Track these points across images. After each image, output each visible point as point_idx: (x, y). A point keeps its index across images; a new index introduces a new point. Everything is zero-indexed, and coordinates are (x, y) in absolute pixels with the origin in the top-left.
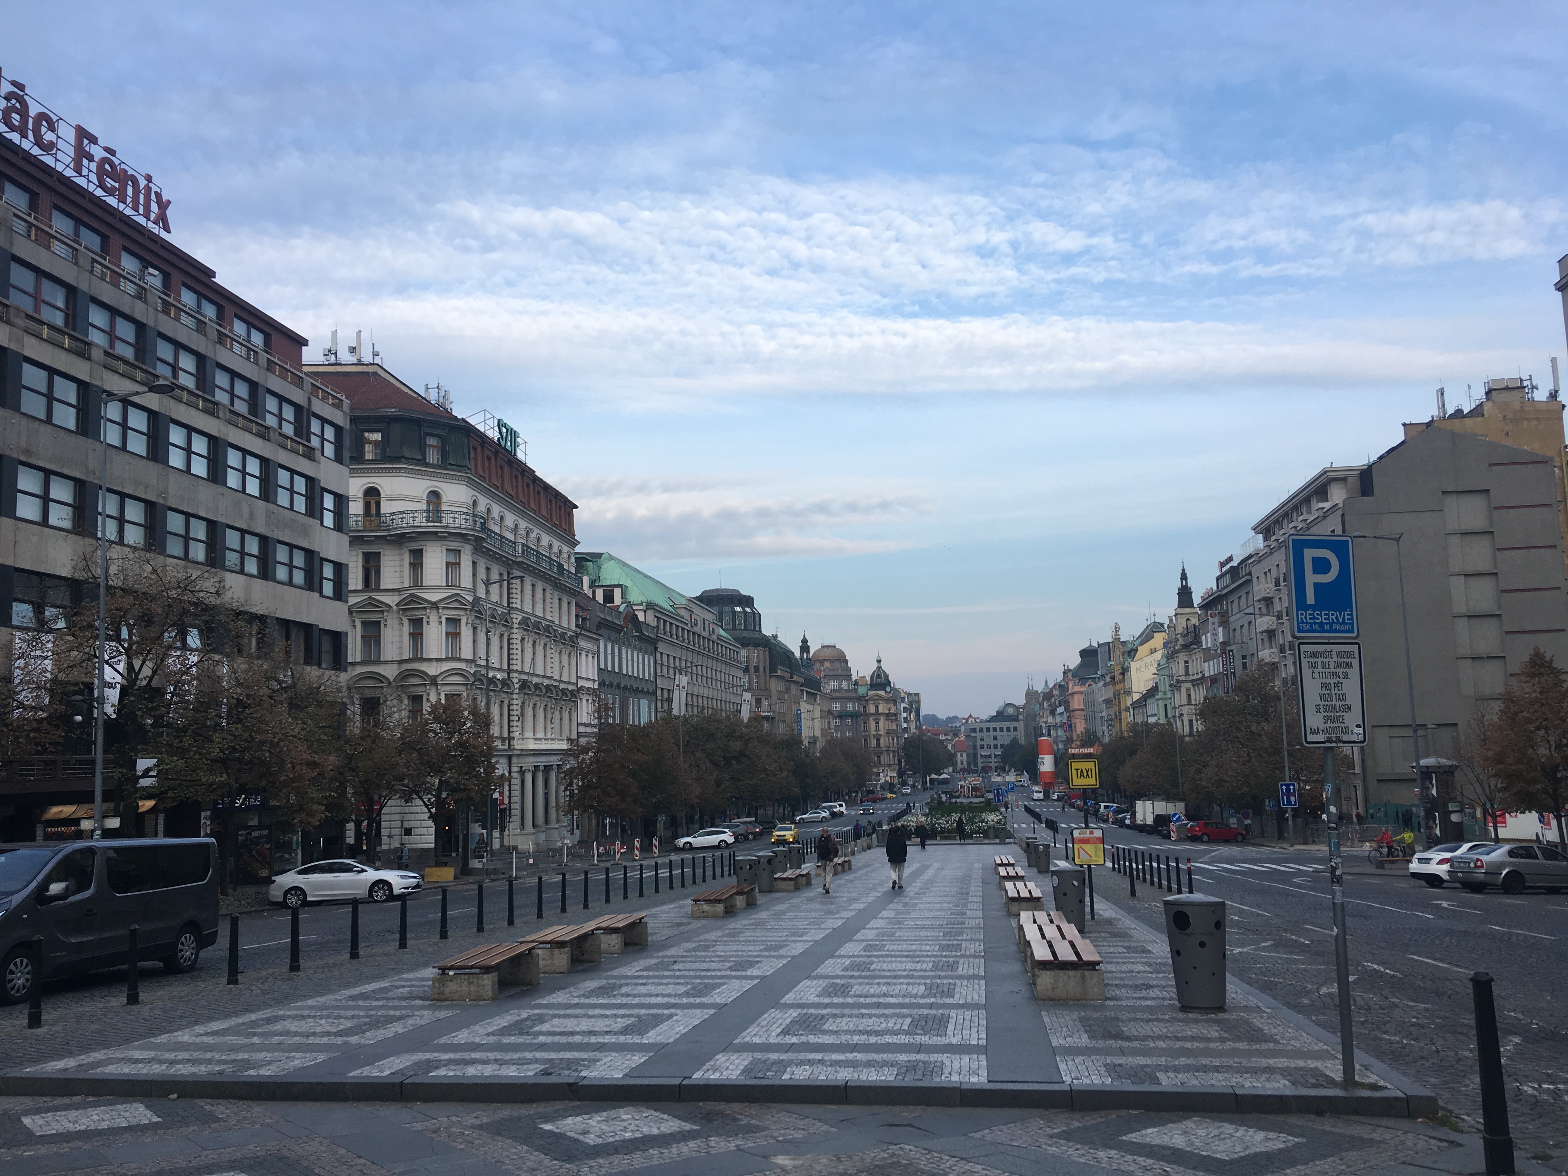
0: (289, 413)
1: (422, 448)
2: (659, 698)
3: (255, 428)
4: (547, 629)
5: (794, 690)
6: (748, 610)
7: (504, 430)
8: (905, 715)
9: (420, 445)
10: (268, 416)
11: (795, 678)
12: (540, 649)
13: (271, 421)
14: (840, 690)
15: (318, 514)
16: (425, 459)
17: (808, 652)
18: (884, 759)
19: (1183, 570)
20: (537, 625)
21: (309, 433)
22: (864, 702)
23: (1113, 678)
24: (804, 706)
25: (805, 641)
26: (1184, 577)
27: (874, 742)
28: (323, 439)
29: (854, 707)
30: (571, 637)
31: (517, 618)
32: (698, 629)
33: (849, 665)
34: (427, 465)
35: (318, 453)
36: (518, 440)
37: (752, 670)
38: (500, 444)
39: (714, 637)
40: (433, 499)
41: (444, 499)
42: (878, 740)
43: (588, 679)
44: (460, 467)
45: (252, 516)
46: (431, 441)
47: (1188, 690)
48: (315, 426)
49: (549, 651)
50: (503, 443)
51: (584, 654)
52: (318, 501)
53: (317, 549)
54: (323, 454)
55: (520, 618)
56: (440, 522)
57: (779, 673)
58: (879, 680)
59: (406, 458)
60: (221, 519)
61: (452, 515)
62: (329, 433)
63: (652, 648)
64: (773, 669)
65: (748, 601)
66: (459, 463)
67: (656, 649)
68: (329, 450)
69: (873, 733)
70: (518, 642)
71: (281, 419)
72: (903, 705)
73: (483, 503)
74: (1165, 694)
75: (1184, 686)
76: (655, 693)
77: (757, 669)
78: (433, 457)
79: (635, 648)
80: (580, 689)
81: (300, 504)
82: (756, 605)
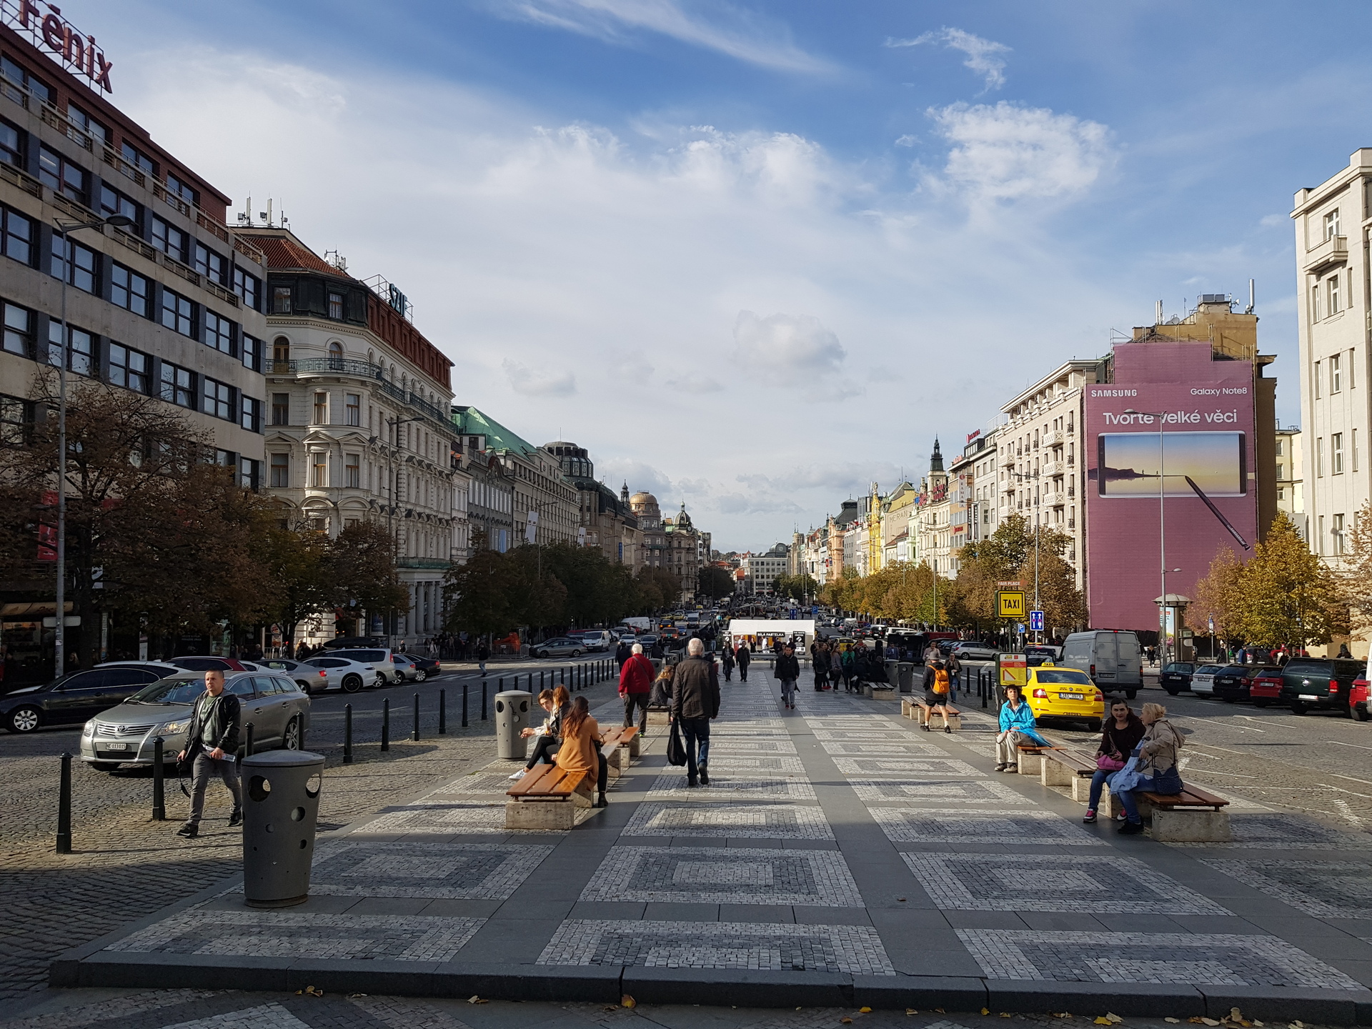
0: (215, 263)
1: (326, 304)
2: (515, 529)
3: (186, 274)
4: (429, 466)
5: (618, 526)
6: (583, 460)
7: (395, 294)
8: (700, 550)
9: (325, 301)
10: (198, 265)
11: (619, 517)
12: (422, 484)
13: (200, 269)
14: (650, 529)
15: (239, 355)
16: (328, 314)
17: (627, 496)
18: (684, 584)
19: (937, 441)
20: (420, 462)
21: (232, 283)
22: (669, 539)
24: (625, 540)
25: (625, 488)
26: (937, 447)
27: (676, 571)
28: (244, 290)
29: (661, 541)
30: (447, 475)
31: (406, 455)
32: (545, 474)
33: (659, 509)
34: (331, 319)
35: (240, 301)
36: (406, 303)
37: (585, 509)
38: (391, 305)
39: (558, 481)
40: (335, 349)
41: (345, 350)
42: (679, 569)
43: (459, 510)
44: (360, 323)
45: (183, 353)
46: (333, 298)
47: (935, 536)
48: (238, 276)
49: (430, 486)
50: (393, 305)
51: (457, 489)
52: (240, 344)
53: (238, 386)
54: (244, 303)
55: (407, 457)
56: (342, 369)
57: (607, 511)
58: (682, 522)
59: (312, 312)
60: (156, 354)
61: (353, 364)
62: (250, 284)
63: (509, 488)
64: (601, 510)
65: (582, 453)
66: (358, 319)
67: (513, 488)
68: (249, 299)
69: (676, 563)
70: (405, 477)
71: (208, 269)
72: (700, 542)
73: (378, 355)
74: (915, 539)
75: (932, 533)
76: (511, 525)
77: (589, 509)
78: (335, 311)
79: (497, 486)
80: (453, 519)
81: (225, 345)
82: (589, 456)
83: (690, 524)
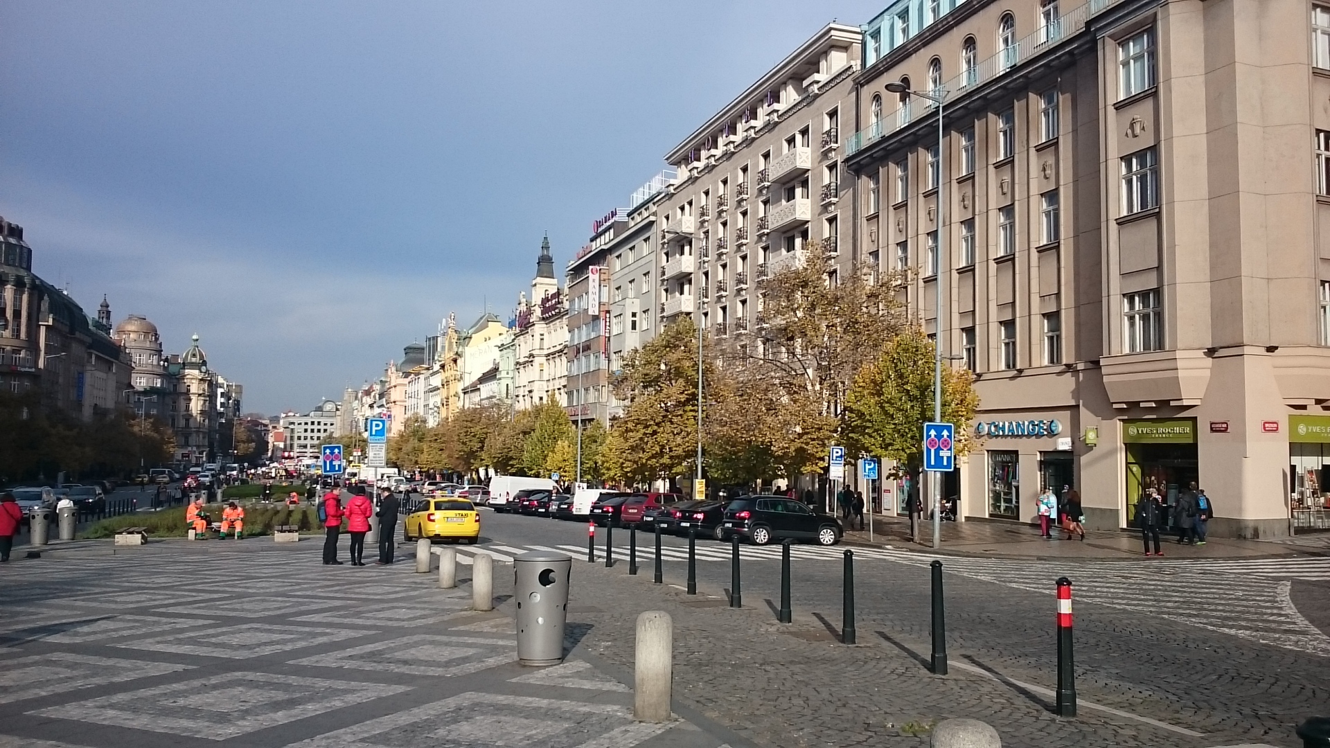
5: (77, 349)
6: (12, 241)
8: (223, 400)
11: (78, 334)
14: (147, 364)
17: (108, 318)
18: (193, 439)
19: (546, 238)
22: (175, 381)
23: (443, 367)
25: (107, 306)
26: (546, 247)
27: (182, 423)
29: (162, 383)
33: (160, 340)
42: (187, 420)
47: (541, 365)
58: (194, 360)
64: (42, 317)
65: (16, 232)
69: (183, 413)
72: (222, 390)
74: (508, 373)
75: (537, 361)
82: (27, 239)
83: (204, 363)
